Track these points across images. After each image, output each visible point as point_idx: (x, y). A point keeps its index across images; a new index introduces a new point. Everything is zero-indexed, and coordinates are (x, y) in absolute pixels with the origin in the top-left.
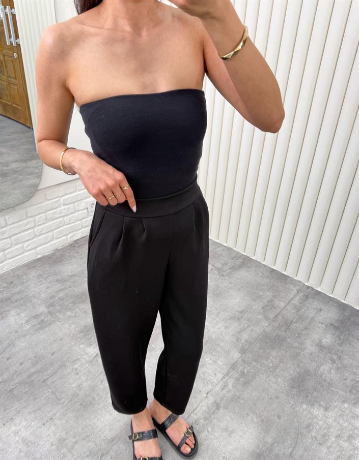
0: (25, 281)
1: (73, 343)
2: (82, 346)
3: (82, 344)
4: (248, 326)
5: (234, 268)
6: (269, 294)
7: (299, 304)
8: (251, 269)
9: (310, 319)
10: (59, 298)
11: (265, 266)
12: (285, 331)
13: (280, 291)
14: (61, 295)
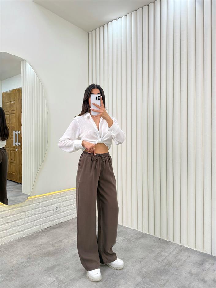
0: (15, 247)
1: (40, 276)
2: (45, 277)
4: (147, 265)
5: (137, 239)
6: (158, 250)
8: (147, 239)
9: (183, 261)
10: (34, 255)
11: (155, 237)
12: (169, 267)
13: (165, 248)
14: (35, 253)
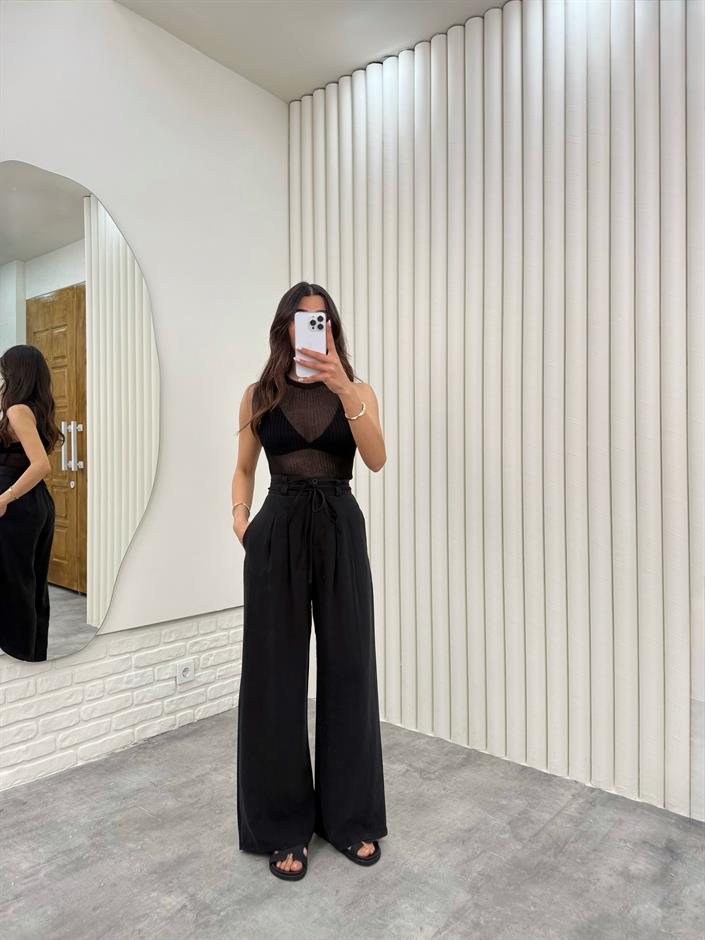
1: (135, 891)
2: (154, 894)
3: (154, 891)
4: (484, 851)
5: (449, 768)
6: (520, 803)
7: (578, 815)
9: (601, 836)
10: (113, 823)
11: (509, 763)
12: (555, 856)
13: (540, 798)
14: (118, 818)
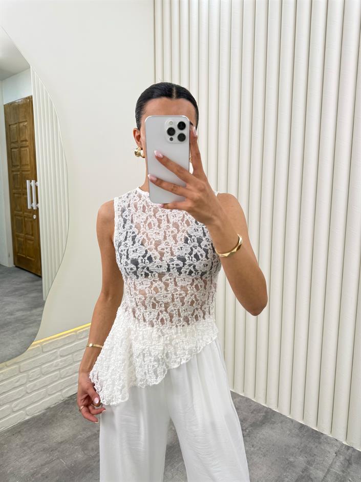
7: (341, 473)
8: (275, 425)
